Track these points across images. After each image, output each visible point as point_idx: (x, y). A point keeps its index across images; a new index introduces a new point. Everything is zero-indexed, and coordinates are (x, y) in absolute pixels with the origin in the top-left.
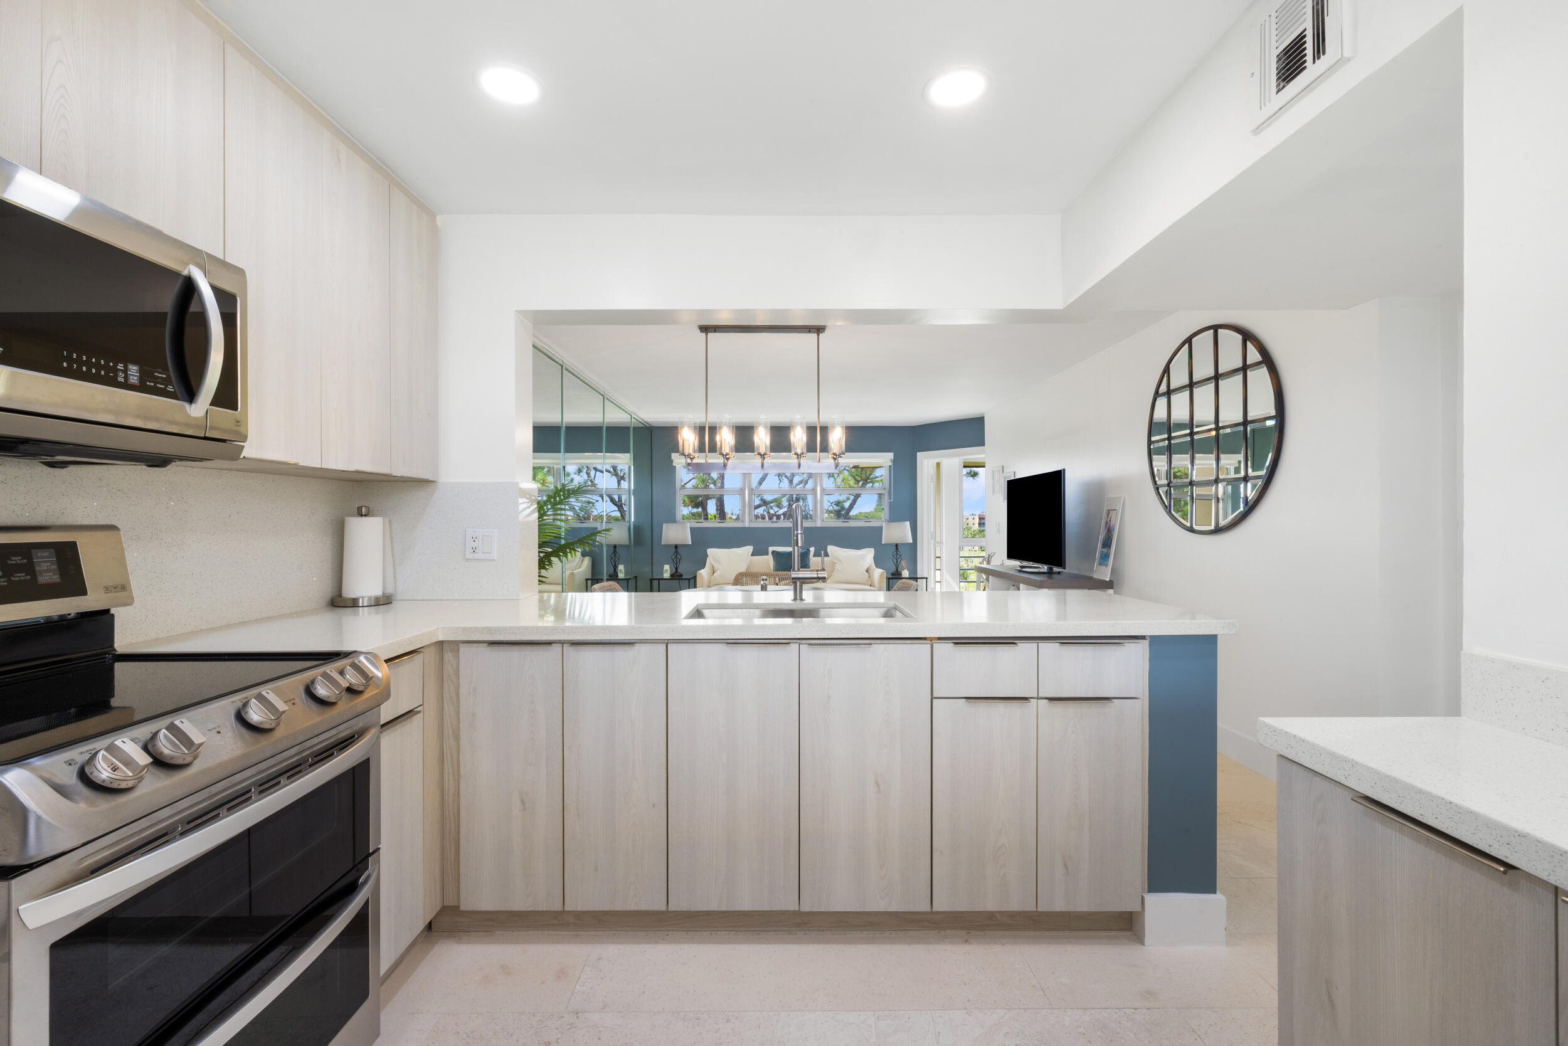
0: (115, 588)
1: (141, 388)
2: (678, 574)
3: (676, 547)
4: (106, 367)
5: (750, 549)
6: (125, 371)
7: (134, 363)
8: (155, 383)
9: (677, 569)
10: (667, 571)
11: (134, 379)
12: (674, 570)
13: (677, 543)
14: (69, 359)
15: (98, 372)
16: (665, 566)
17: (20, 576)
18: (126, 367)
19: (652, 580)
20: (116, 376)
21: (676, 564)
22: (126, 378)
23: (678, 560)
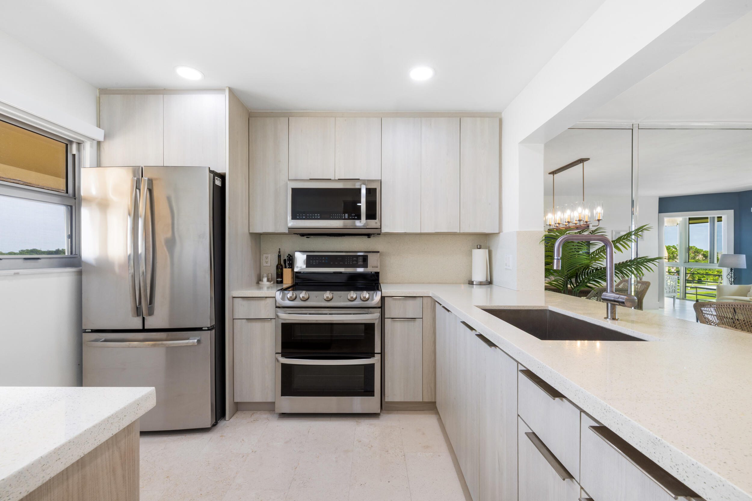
0: (375, 267)
1: (349, 219)
4: (340, 216)
6: (344, 216)
7: (346, 213)
8: (352, 218)
11: (347, 217)
14: (332, 216)
15: (338, 217)
17: (355, 262)
18: (345, 215)
20: (342, 217)
22: (345, 217)
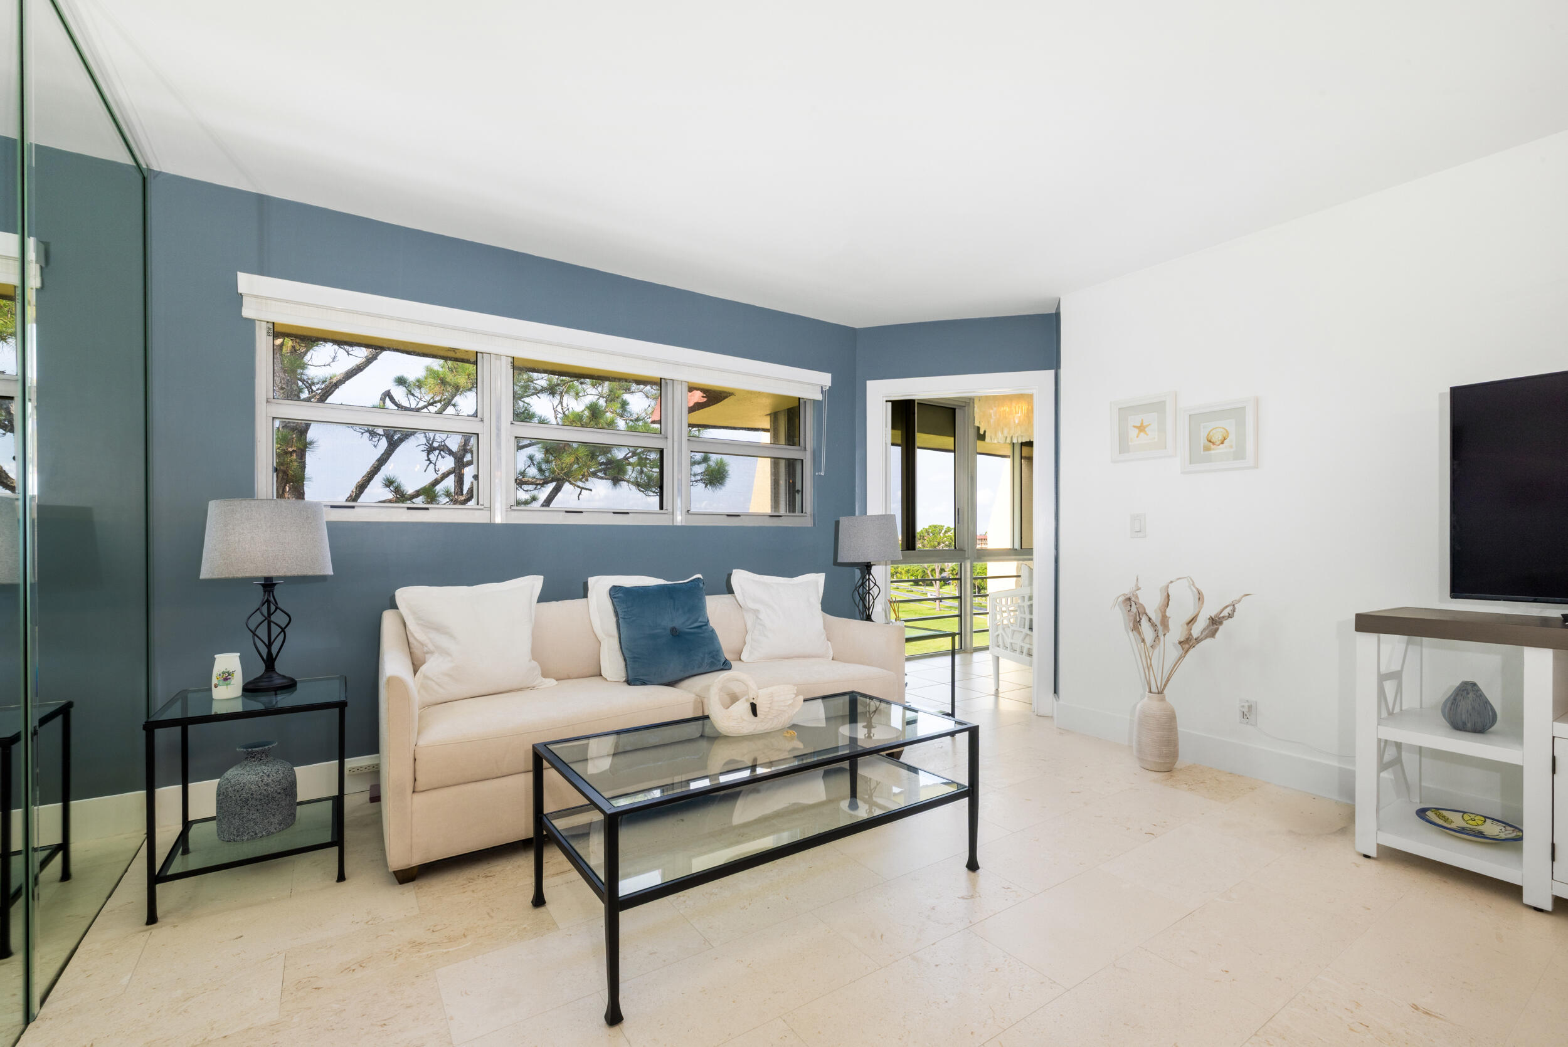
2: (278, 682)
3: (269, 584)
5: (534, 583)
9: (270, 662)
10: (227, 677)
12: (260, 669)
13: (278, 569)
16: (219, 658)
19: (150, 728)
21: (269, 646)
23: (275, 630)
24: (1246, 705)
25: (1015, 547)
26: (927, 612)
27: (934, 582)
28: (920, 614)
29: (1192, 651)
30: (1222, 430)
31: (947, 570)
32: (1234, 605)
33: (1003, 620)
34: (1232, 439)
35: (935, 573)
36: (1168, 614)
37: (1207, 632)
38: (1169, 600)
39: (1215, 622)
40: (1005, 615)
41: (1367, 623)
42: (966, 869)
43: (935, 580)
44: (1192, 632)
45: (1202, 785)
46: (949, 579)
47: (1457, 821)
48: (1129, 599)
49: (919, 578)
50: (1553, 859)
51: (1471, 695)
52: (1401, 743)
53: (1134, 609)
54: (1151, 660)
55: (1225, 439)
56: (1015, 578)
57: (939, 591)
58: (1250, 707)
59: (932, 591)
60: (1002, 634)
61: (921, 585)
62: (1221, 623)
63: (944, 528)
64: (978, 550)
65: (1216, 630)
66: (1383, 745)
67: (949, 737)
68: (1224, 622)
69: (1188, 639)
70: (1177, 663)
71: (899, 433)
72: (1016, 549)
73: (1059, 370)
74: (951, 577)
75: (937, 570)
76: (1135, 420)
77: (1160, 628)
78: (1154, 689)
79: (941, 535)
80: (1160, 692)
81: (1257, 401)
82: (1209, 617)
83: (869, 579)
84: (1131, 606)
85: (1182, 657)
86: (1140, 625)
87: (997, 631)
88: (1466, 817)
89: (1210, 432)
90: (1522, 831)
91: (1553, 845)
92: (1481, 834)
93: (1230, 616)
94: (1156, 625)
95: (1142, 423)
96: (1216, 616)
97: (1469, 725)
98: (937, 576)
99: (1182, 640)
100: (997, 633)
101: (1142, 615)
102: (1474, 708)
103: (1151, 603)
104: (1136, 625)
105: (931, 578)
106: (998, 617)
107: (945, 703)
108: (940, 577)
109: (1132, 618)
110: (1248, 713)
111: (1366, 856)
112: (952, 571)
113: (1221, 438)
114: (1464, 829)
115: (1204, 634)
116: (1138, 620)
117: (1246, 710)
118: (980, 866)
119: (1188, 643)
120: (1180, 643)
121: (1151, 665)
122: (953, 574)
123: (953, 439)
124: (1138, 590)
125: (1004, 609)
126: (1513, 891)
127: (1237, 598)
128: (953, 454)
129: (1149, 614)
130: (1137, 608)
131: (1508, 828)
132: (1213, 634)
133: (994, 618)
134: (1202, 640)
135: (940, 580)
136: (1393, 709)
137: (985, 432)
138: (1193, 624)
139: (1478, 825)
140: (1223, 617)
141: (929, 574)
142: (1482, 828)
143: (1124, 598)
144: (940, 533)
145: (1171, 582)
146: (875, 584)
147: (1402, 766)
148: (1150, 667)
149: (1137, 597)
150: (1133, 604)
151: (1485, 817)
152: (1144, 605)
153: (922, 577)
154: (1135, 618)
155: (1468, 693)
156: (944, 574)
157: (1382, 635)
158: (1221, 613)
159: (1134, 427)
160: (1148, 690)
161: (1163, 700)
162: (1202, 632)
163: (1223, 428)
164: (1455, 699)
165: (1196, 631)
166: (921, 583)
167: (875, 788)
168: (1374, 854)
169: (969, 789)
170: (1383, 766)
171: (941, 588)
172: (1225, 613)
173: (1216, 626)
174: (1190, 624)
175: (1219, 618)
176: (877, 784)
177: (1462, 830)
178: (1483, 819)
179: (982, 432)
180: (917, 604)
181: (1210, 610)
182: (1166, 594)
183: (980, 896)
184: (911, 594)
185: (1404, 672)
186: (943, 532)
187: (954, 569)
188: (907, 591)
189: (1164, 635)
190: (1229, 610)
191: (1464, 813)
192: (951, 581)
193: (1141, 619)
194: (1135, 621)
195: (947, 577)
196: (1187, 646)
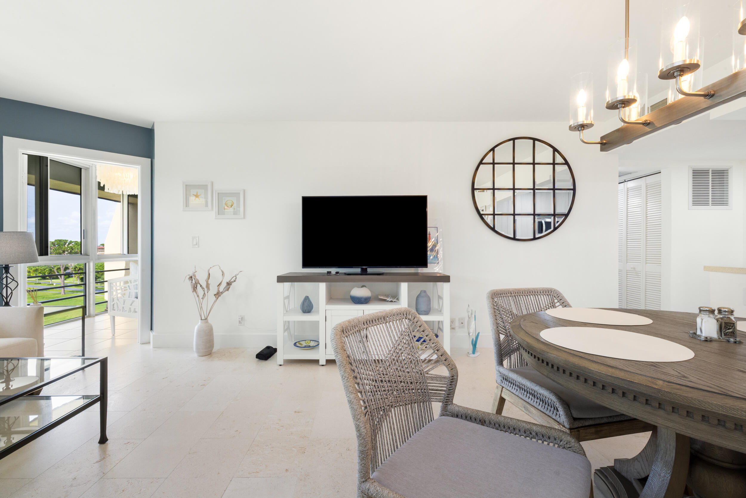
24: (240, 317)
25: (124, 253)
26: (53, 296)
27: (59, 277)
28: (46, 298)
29: (220, 298)
30: (231, 201)
31: (71, 268)
32: (236, 276)
33: (117, 295)
34: (235, 205)
35: (60, 270)
36: (209, 283)
37: (226, 289)
38: (209, 276)
39: (229, 284)
40: (119, 291)
41: (281, 279)
42: (99, 444)
43: (61, 275)
44: (220, 290)
45: (224, 356)
46: (72, 274)
47: (304, 344)
48: (191, 277)
49: (46, 274)
50: (326, 348)
51: (307, 301)
52: (289, 321)
53: (194, 282)
54: (201, 305)
55: (232, 205)
56: (124, 271)
57: (64, 282)
58: (242, 318)
59: (56, 282)
60: (117, 303)
61: (48, 279)
62: (231, 284)
63: (68, 241)
64: (98, 255)
65: (229, 288)
66: (285, 322)
67: (81, 371)
68: (232, 284)
69: (218, 293)
70: (212, 306)
71: (33, 177)
72: (125, 254)
73: (153, 160)
74: (74, 272)
75: (61, 269)
76: (194, 192)
77: (206, 289)
78: (203, 318)
79: (66, 246)
80: (206, 319)
81: (244, 191)
82: (226, 282)
83: (7, 277)
84: (192, 280)
85: (215, 301)
86: (197, 289)
87: (114, 301)
88: (306, 342)
89: (226, 202)
90: (319, 342)
91: (326, 344)
92: (310, 346)
93: (235, 281)
94: (204, 288)
95: (197, 194)
96: (229, 281)
97: (307, 311)
98: (62, 272)
99: (215, 294)
100: (113, 303)
101: (198, 284)
102: (308, 305)
103: (202, 279)
104: (195, 288)
105: (57, 273)
106: (114, 293)
107: (76, 351)
108: (65, 273)
109: (193, 286)
110: (242, 320)
111: (280, 365)
112: (75, 268)
113: (231, 204)
114: (305, 346)
115: (225, 290)
116: (196, 286)
117: (240, 320)
118: (108, 439)
119: (218, 295)
120: (215, 295)
121: (202, 307)
122: (76, 270)
123: (80, 186)
124: (195, 272)
125: (118, 288)
126: (316, 362)
127: (237, 273)
128: (79, 196)
129: (200, 283)
130: (195, 281)
131: (316, 342)
132: (228, 290)
133: (111, 294)
134: (223, 292)
135: (65, 275)
136: (287, 309)
137: (104, 185)
138: (220, 286)
139: (309, 344)
140: (232, 282)
141: (56, 271)
142: (310, 344)
143: (189, 277)
144: (65, 245)
145: (211, 268)
146: (13, 280)
147: (290, 329)
148: (201, 308)
149: (195, 276)
150: (193, 279)
151: (310, 340)
152: (199, 280)
153: (49, 274)
154: (194, 286)
155: (306, 300)
156: (68, 271)
157: (285, 283)
158: (231, 280)
159: (194, 195)
160: (200, 319)
161: (207, 322)
162: (224, 289)
163: (233, 201)
164: (303, 303)
165: (221, 289)
166: (48, 277)
167: (14, 423)
168: (282, 363)
169: (100, 396)
170: (285, 331)
171: (65, 280)
172: (233, 280)
173: (229, 286)
174: (219, 286)
175: (230, 282)
176: (16, 419)
177: (305, 347)
178: (310, 341)
179: (102, 185)
180: (45, 292)
181: (227, 279)
182: (208, 273)
183: (109, 456)
184: (39, 285)
185: (290, 296)
186: (67, 244)
187: (77, 267)
188: (35, 284)
189: (208, 292)
190: (234, 278)
191: (305, 340)
192: (74, 275)
193: (197, 286)
194: (194, 287)
195: (71, 273)
196: (217, 296)
